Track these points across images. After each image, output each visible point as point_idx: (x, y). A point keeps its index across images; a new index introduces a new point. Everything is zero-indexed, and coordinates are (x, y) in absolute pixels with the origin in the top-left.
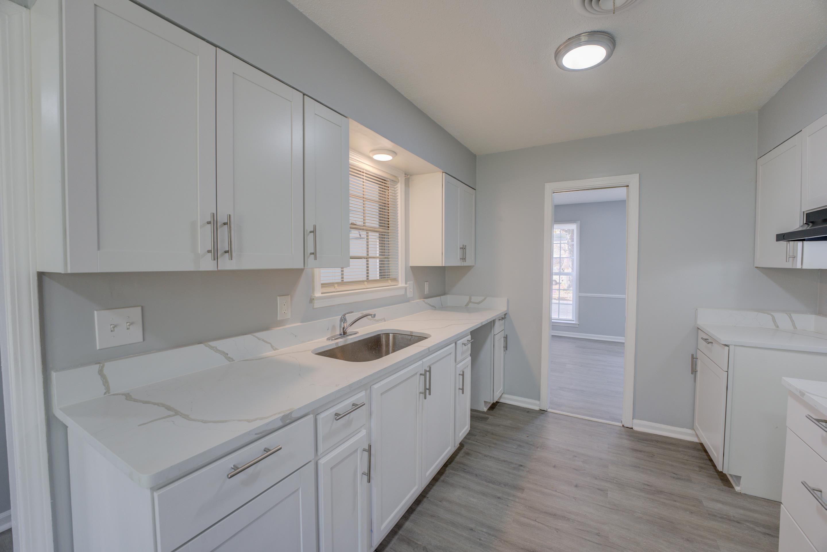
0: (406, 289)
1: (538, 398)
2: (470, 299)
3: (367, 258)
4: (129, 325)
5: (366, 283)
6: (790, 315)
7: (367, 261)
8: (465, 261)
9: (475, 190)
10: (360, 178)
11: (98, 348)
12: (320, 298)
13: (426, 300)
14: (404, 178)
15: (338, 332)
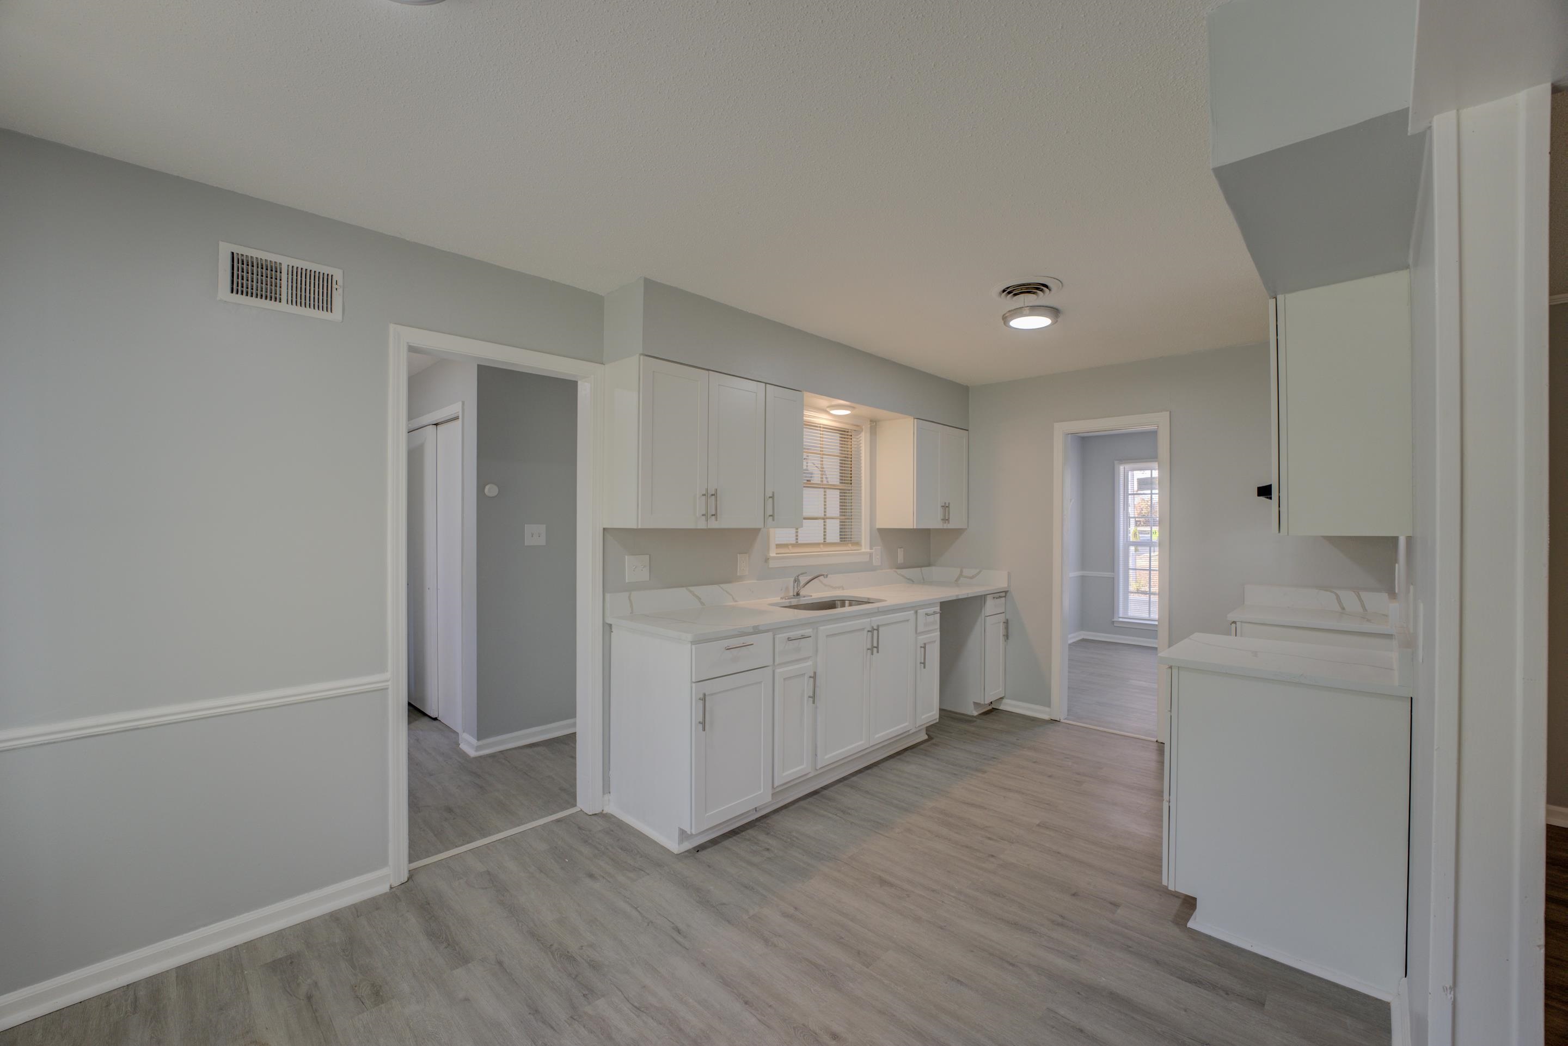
0: (871, 555)
1: (1047, 703)
2: (961, 572)
3: (824, 519)
4: (643, 568)
5: (822, 546)
6: (1359, 594)
7: (824, 522)
8: (949, 523)
9: (967, 430)
10: (817, 430)
11: (627, 581)
12: (774, 558)
13: (899, 571)
14: (869, 426)
15: (791, 594)
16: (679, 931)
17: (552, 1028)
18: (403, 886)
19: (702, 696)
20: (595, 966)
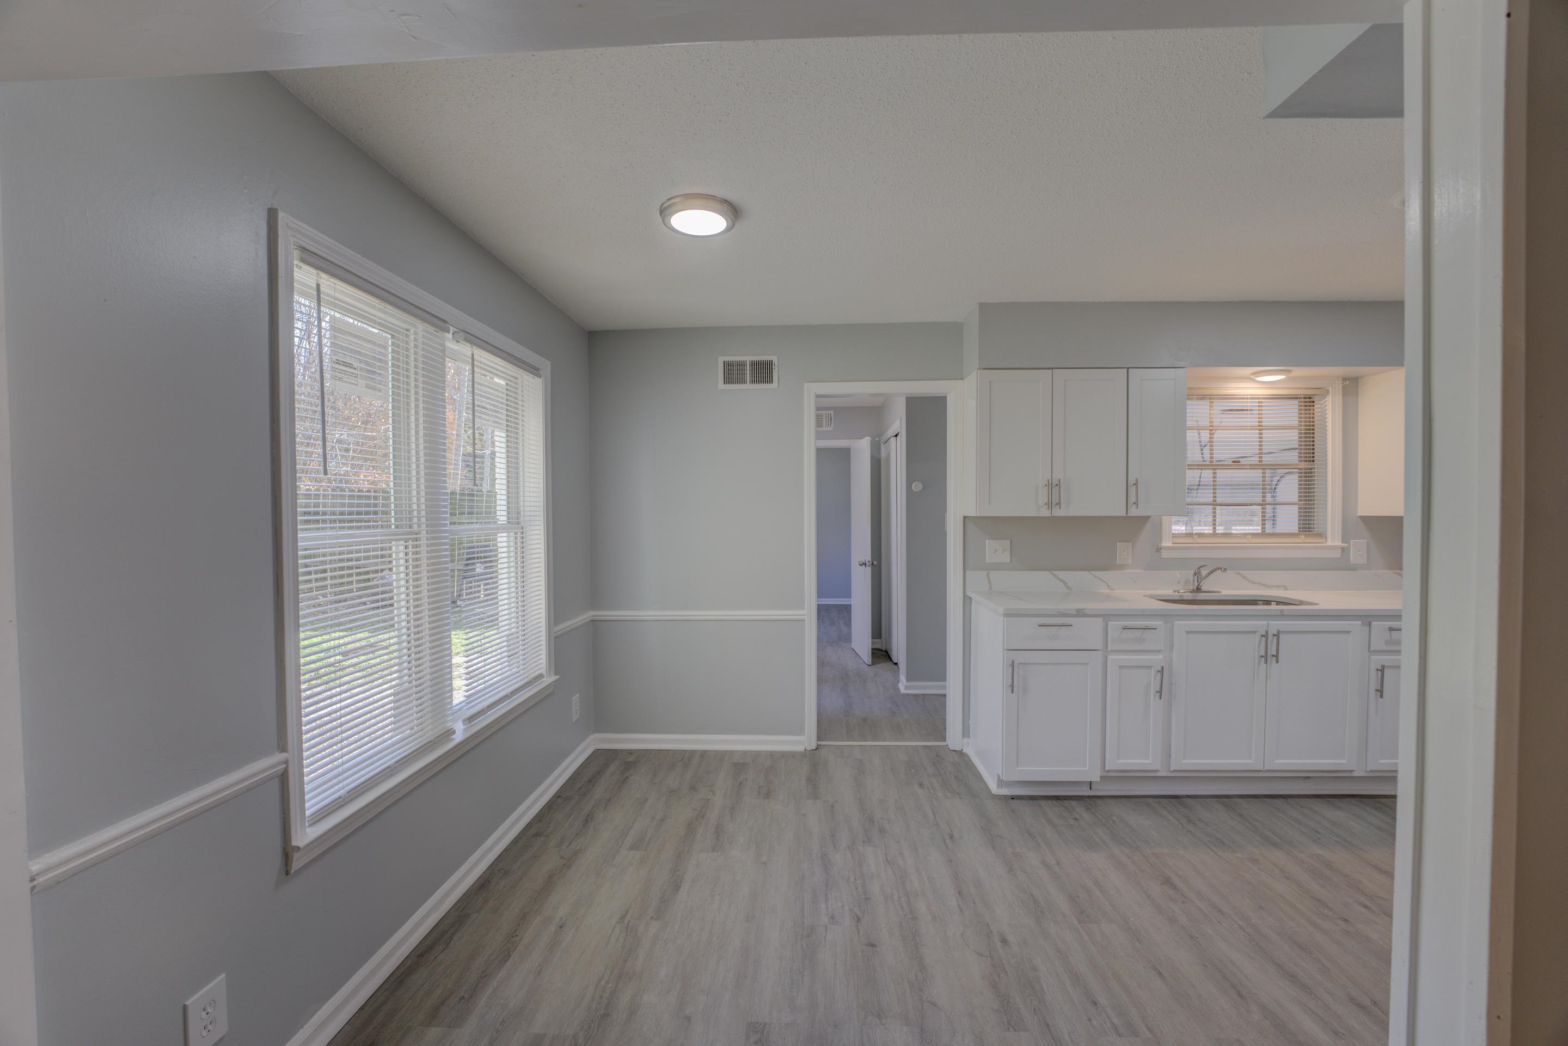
0: (1344, 549)
4: (1004, 551)
5: (1257, 537)
7: (1263, 508)
10: (1241, 402)
11: (987, 562)
12: (1169, 548)
14: (1340, 387)
15: (1187, 588)
16: (951, 837)
17: (835, 847)
18: (812, 752)
19: (1011, 663)
20: (882, 831)
